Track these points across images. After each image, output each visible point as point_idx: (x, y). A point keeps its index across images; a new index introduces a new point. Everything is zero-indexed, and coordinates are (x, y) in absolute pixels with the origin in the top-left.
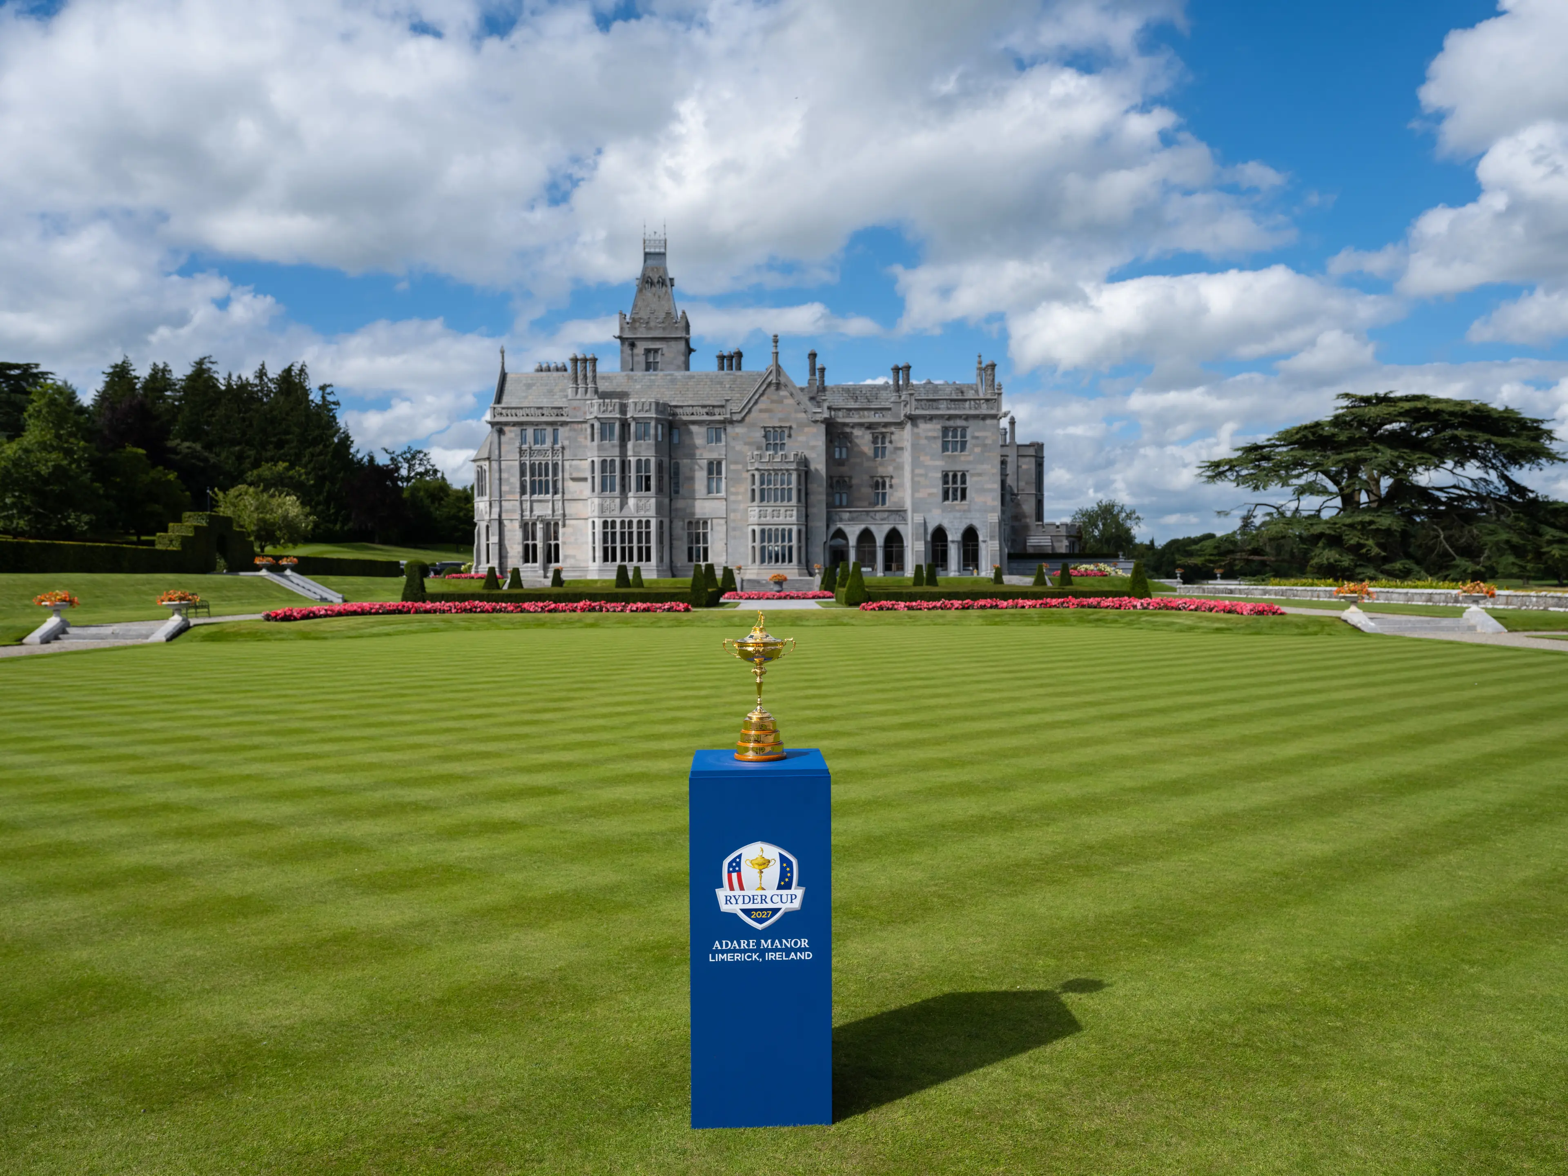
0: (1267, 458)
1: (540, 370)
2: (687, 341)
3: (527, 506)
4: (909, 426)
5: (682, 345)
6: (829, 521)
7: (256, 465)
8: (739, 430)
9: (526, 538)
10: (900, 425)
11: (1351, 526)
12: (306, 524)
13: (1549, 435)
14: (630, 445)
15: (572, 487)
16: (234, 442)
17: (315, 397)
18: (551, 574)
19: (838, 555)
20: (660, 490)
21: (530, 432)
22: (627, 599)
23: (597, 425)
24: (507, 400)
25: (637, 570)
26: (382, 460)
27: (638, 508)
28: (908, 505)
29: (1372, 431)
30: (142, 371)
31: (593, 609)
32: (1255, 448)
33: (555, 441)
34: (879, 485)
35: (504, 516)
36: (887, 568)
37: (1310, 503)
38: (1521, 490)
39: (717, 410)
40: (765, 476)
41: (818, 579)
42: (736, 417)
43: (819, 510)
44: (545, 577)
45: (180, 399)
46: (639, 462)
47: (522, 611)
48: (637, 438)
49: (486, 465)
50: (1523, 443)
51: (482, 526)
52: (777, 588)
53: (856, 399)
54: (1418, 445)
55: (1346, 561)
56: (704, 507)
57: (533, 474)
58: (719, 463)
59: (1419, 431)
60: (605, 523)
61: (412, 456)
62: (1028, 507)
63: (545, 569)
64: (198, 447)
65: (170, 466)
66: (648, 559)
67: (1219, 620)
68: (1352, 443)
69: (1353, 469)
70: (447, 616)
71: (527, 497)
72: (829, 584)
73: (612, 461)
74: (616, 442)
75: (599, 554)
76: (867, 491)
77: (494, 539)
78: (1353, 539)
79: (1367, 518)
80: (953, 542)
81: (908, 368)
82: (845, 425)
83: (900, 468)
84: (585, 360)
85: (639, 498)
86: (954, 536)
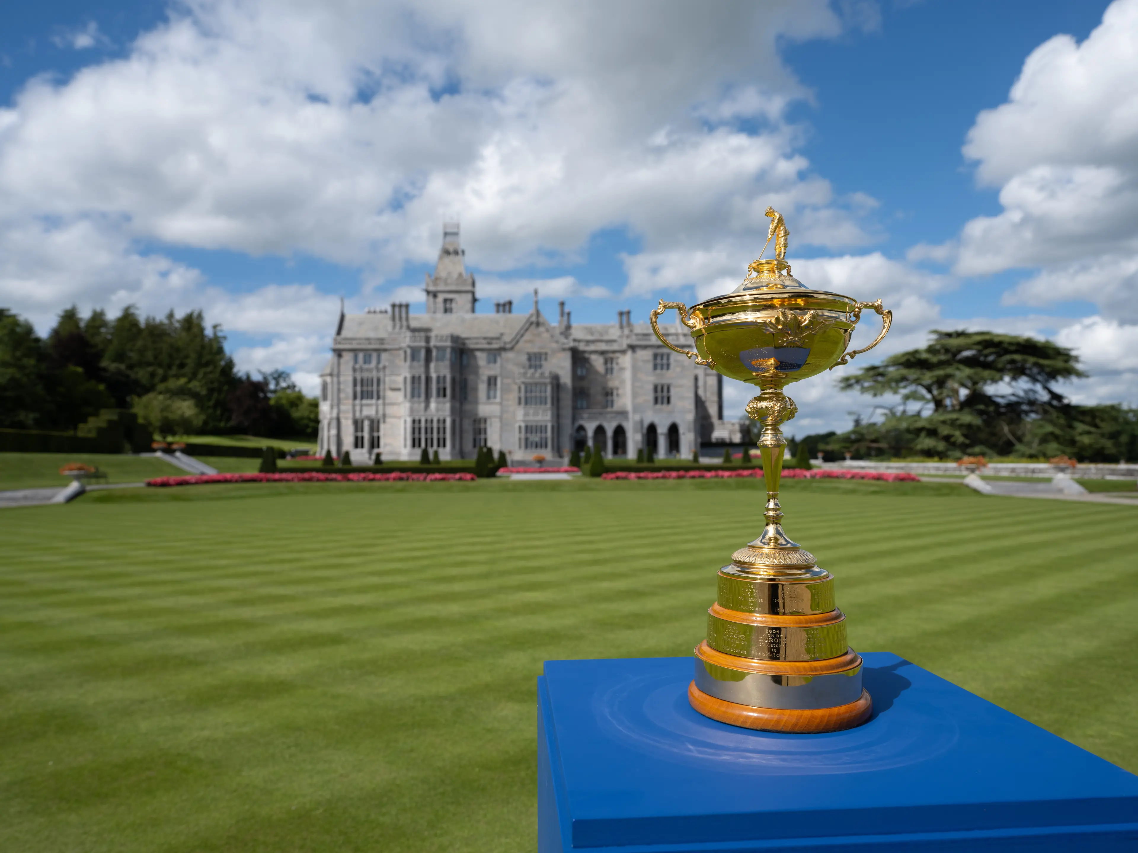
0: (882, 375)
1: (369, 312)
2: (473, 293)
3: (358, 408)
4: (629, 353)
5: (469, 297)
6: (574, 419)
7: (164, 379)
8: (510, 355)
9: (356, 430)
10: (623, 352)
11: (944, 422)
12: (198, 422)
13: (1076, 359)
14: (432, 365)
15: (390, 395)
16: (149, 364)
17: (209, 332)
18: (373, 457)
19: (580, 444)
20: (453, 397)
21: (361, 356)
22: (429, 471)
23: (409, 351)
24: (345, 333)
25: (436, 453)
26: (256, 377)
27: (438, 410)
28: (629, 407)
29: (955, 355)
30: (85, 314)
31: (401, 479)
32: (873, 368)
33: (379, 362)
34: (608, 394)
35: (341, 415)
36: (615, 452)
37: (913, 407)
38: (1058, 397)
39: (494, 341)
40: (529, 387)
41: (566, 460)
42: (508, 346)
43: (567, 412)
44: (370, 458)
45: (112, 334)
46: (438, 378)
47: (349, 480)
48: (438, 360)
49: (328, 379)
50: (1059, 364)
51: (324, 423)
52: (538, 465)
53: (592, 334)
54: (986, 366)
55: (941, 446)
56: (484, 409)
57: (362, 385)
58: (495, 378)
59: (986, 356)
60: (414, 421)
61: (279, 376)
62: (713, 410)
63: (370, 453)
64: (123, 367)
65: (101, 380)
66: (444, 446)
67: (873, 485)
68: (941, 364)
69: (941, 383)
70: (290, 484)
71: (358, 402)
72: (575, 462)
73: (419, 377)
74: (422, 362)
75: (409, 442)
76: (600, 398)
77: (334, 432)
78: (945, 431)
79: (954, 416)
80: (662, 434)
81: (629, 313)
82: (584, 352)
83: (623, 382)
84: (400, 306)
85: (438, 403)
86: (662, 430)
